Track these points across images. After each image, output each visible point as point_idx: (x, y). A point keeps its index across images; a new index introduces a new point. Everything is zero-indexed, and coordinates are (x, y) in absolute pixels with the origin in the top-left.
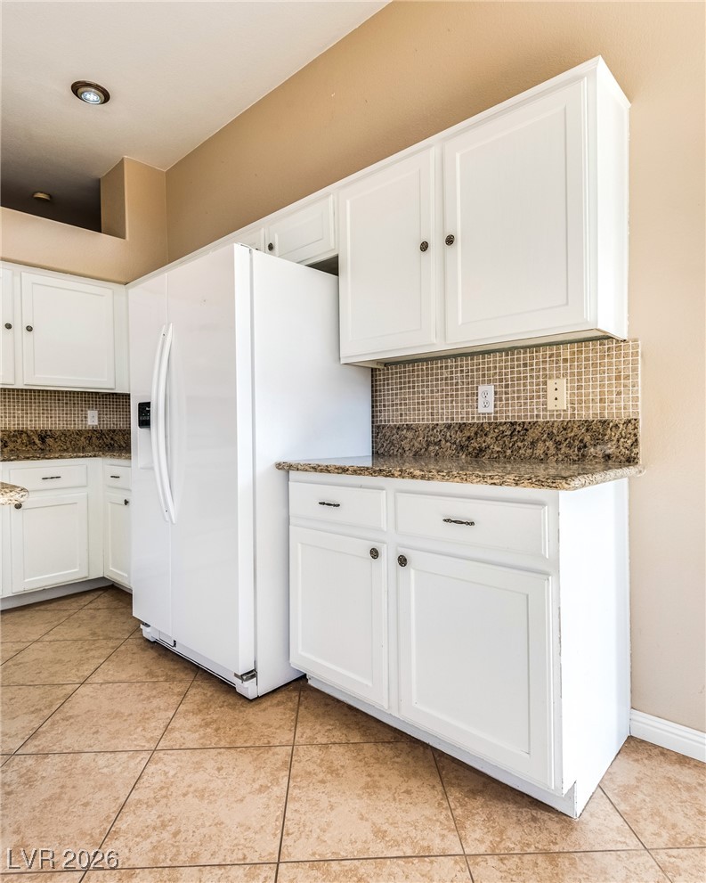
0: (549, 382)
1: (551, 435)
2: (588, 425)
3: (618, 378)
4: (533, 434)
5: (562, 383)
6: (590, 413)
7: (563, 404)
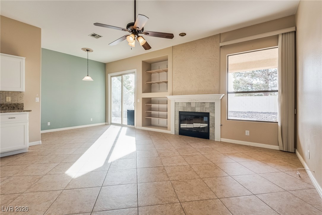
0: (7, 97)
1: (7, 106)
2: (15, 104)
3: (20, 97)
4: (3, 106)
5: (10, 98)
6: (15, 102)
7: (10, 100)
